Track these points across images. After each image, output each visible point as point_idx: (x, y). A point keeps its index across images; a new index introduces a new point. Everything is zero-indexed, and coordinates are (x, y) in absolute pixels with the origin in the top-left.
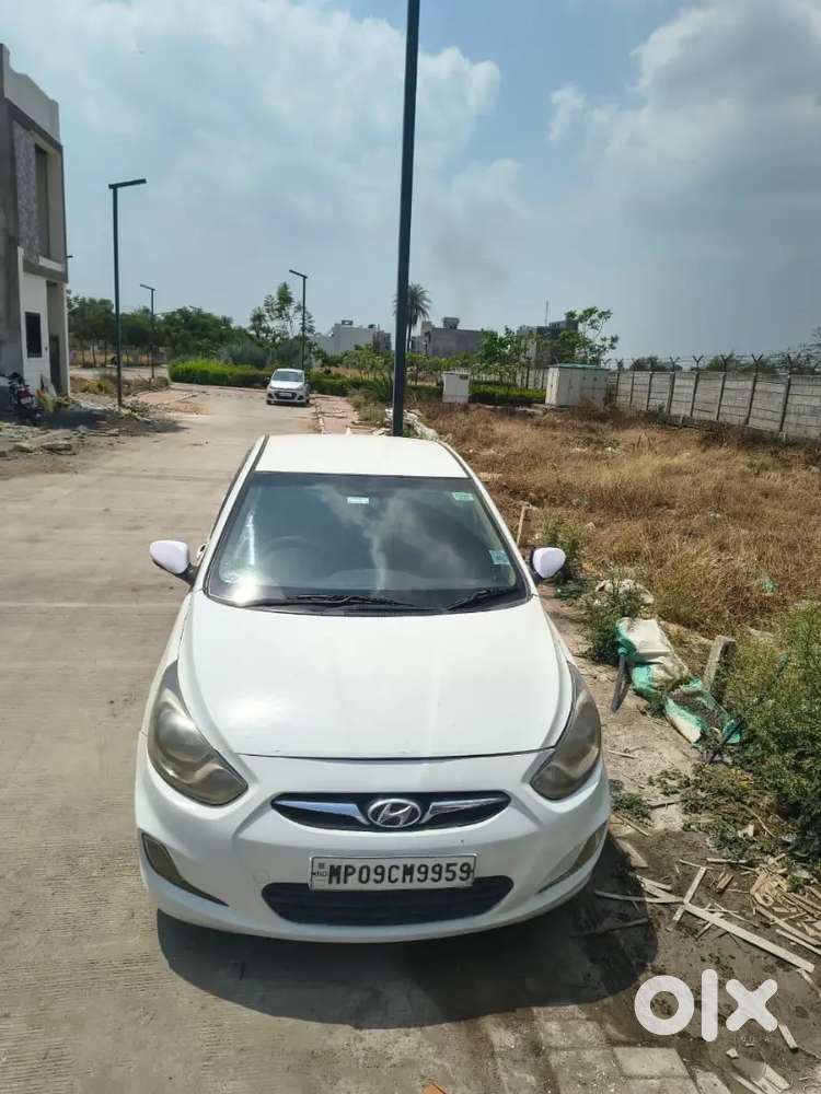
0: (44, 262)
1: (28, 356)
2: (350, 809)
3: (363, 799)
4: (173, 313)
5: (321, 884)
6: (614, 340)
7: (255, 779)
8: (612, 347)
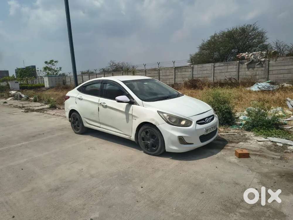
2: (203, 121)
3: (204, 119)
5: (206, 133)
6: (60, 68)
7: (193, 120)
8: (60, 70)
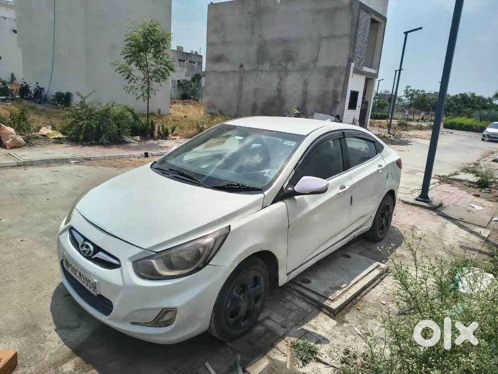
0: (365, 69)
1: (349, 109)
4: (457, 96)
